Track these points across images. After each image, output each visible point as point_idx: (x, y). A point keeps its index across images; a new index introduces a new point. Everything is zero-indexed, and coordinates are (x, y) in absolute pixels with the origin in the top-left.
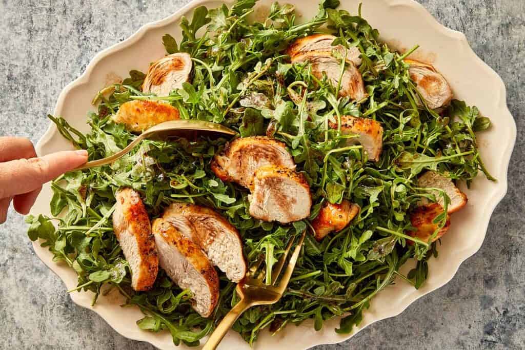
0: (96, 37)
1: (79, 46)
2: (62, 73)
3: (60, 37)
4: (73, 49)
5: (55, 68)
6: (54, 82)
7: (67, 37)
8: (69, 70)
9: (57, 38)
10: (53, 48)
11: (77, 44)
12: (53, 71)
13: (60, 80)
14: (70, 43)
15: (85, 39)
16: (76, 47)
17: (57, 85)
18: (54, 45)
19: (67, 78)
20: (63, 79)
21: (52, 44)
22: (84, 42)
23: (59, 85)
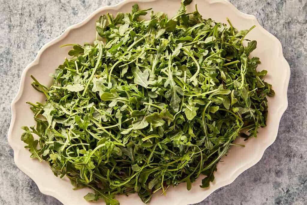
0: (48, 30)
1: (39, 35)
2: (28, 51)
3: (27, 30)
4: (35, 37)
5: (24, 48)
6: (23, 56)
7: (32, 30)
8: (33, 50)
9: (25, 31)
10: (23, 37)
11: (37, 34)
12: (23, 50)
13: (27, 55)
14: (33, 34)
15: (42, 31)
16: (37, 36)
17: (25, 58)
18: (24, 34)
19: (31, 54)
20: (29, 55)
21: (22, 34)
22: (42, 33)
23: (27, 58)
